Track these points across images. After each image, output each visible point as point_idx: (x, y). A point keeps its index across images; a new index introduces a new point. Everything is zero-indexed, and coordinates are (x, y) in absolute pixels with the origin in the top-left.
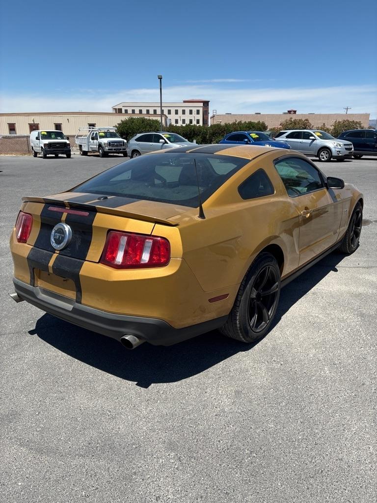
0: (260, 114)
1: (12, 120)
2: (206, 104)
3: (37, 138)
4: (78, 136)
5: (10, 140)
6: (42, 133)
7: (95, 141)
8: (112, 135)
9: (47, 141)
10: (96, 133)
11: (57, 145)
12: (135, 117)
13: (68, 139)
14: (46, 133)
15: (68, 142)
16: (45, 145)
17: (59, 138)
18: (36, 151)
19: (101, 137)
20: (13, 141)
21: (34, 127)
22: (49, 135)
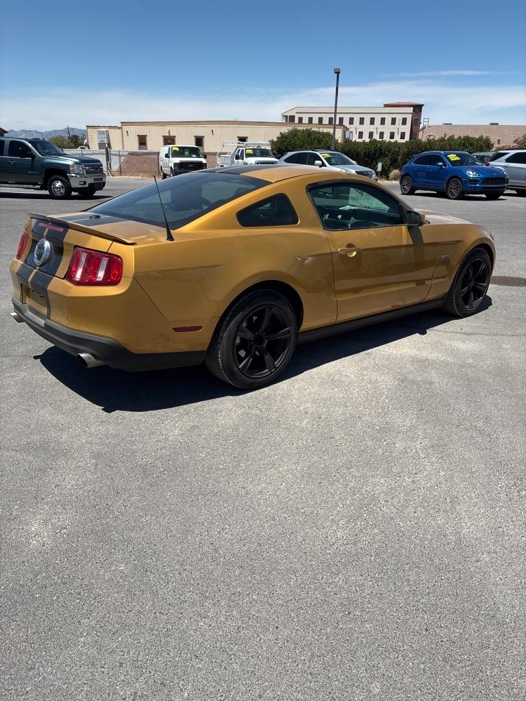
0: (497, 124)
1: (143, 131)
2: (418, 108)
3: (167, 156)
4: (221, 154)
5: (137, 158)
6: (174, 149)
7: (240, 161)
8: (264, 153)
9: (177, 160)
10: (243, 150)
11: (190, 166)
12: (300, 128)
13: (205, 157)
14: (177, 149)
15: (204, 161)
16: (175, 164)
17: (194, 156)
18: (165, 172)
19: (248, 155)
20: (141, 158)
21: (169, 141)
22: (181, 152)
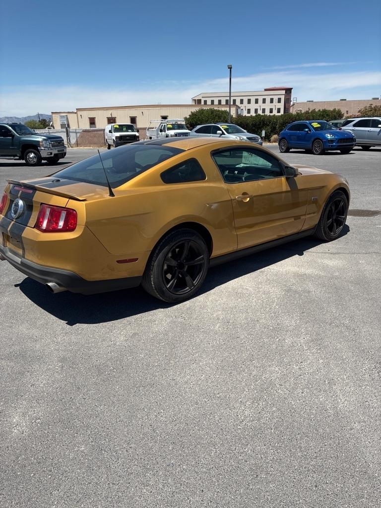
0: (345, 100)
1: (92, 114)
2: (289, 91)
3: (110, 132)
4: (149, 128)
5: (89, 134)
6: (115, 126)
7: (163, 133)
8: (180, 127)
9: (118, 134)
10: (165, 125)
11: (128, 138)
12: (205, 108)
13: (138, 131)
14: (118, 126)
15: (137, 134)
16: (116, 137)
17: (130, 131)
18: (109, 143)
19: (169, 129)
20: (92, 134)
21: (112, 121)
22: (121, 128)
